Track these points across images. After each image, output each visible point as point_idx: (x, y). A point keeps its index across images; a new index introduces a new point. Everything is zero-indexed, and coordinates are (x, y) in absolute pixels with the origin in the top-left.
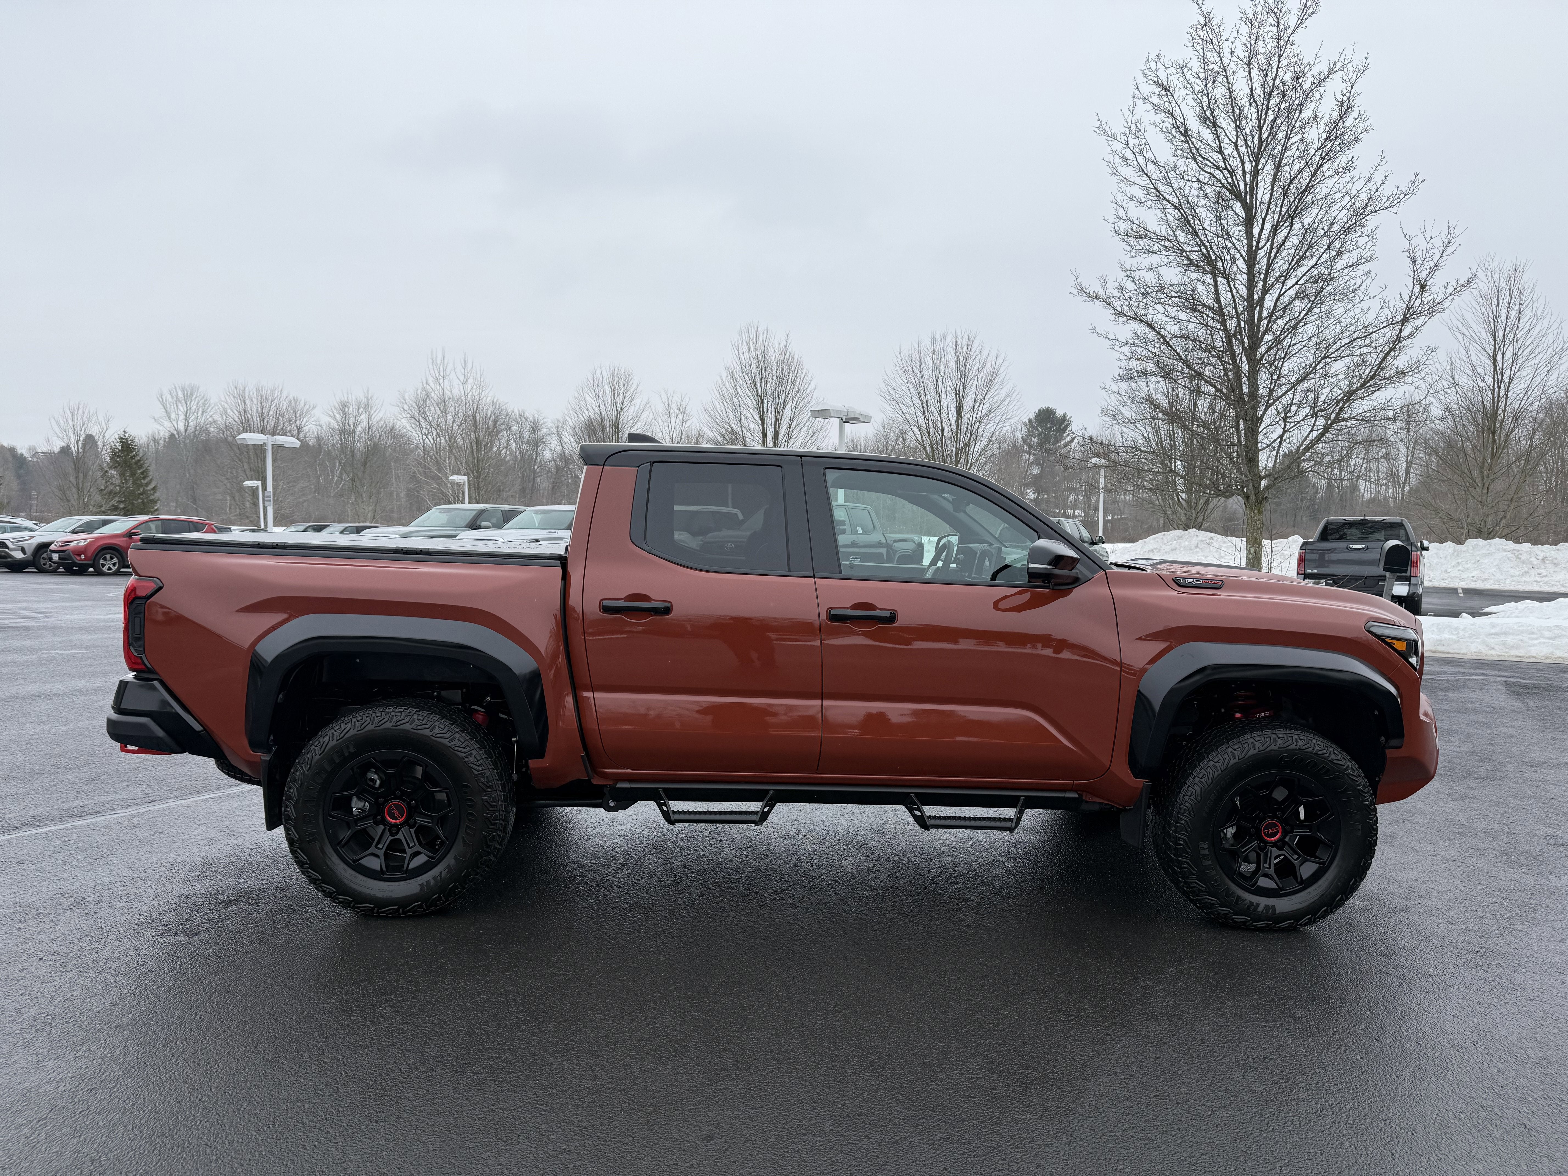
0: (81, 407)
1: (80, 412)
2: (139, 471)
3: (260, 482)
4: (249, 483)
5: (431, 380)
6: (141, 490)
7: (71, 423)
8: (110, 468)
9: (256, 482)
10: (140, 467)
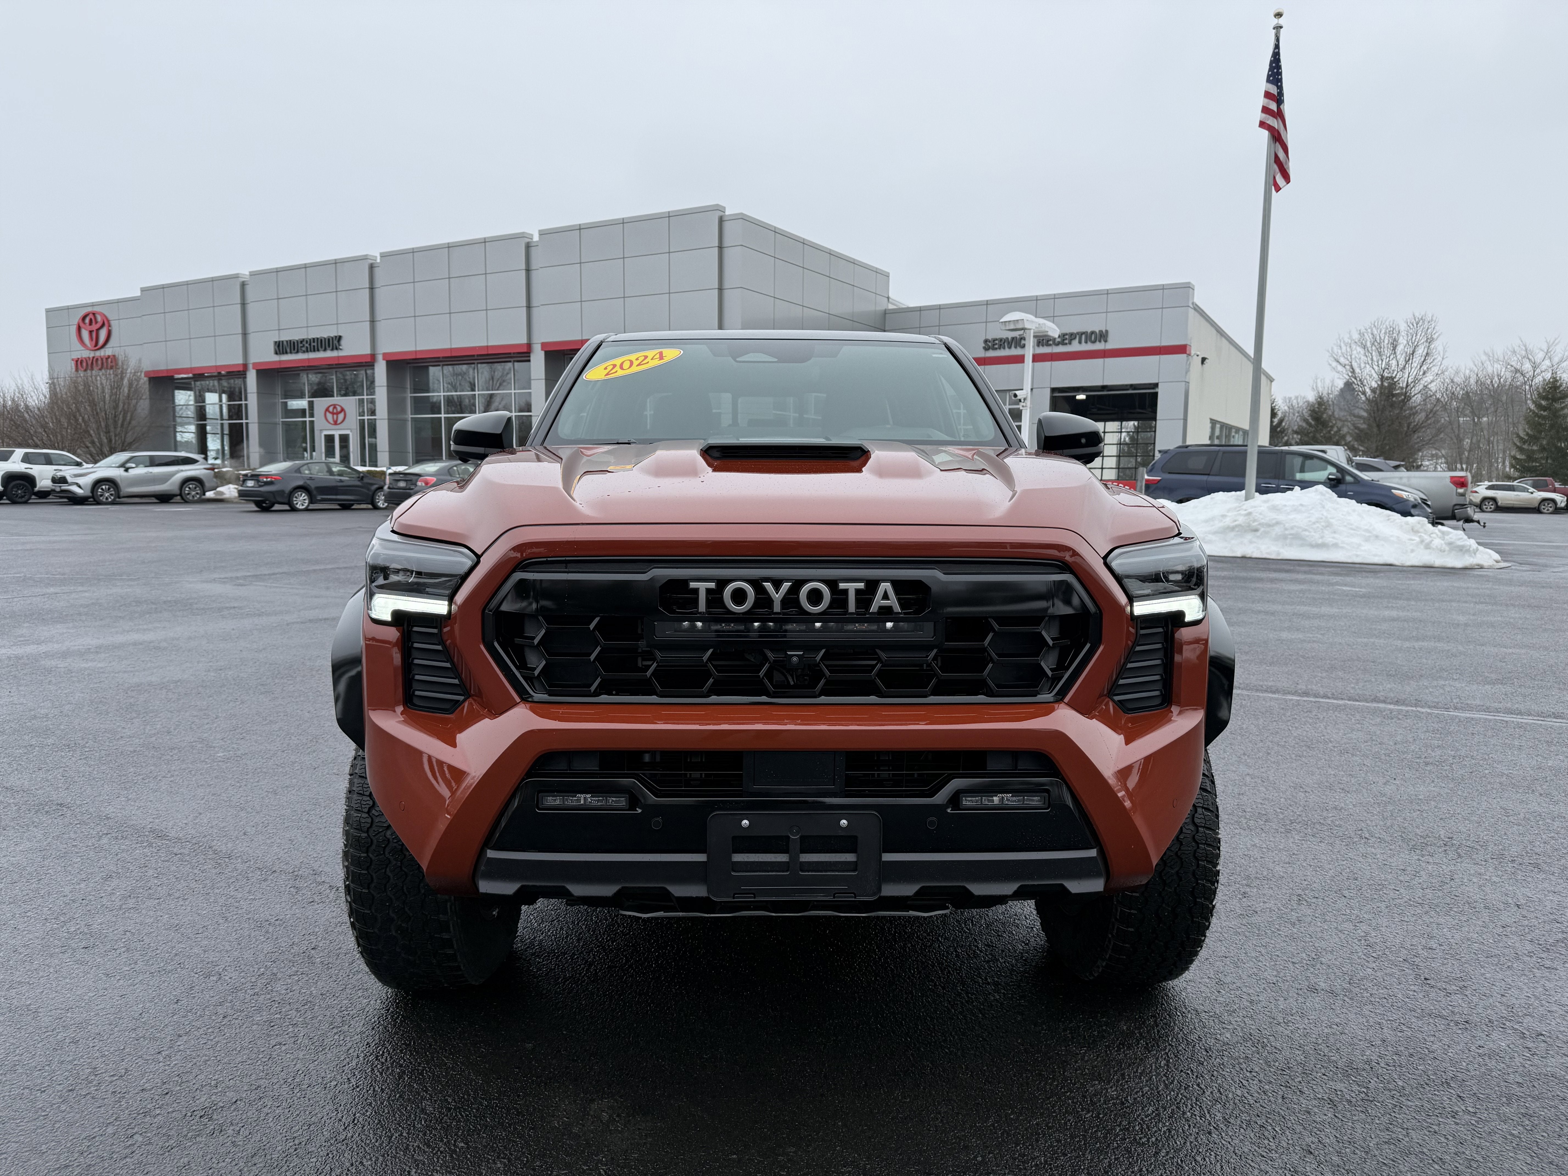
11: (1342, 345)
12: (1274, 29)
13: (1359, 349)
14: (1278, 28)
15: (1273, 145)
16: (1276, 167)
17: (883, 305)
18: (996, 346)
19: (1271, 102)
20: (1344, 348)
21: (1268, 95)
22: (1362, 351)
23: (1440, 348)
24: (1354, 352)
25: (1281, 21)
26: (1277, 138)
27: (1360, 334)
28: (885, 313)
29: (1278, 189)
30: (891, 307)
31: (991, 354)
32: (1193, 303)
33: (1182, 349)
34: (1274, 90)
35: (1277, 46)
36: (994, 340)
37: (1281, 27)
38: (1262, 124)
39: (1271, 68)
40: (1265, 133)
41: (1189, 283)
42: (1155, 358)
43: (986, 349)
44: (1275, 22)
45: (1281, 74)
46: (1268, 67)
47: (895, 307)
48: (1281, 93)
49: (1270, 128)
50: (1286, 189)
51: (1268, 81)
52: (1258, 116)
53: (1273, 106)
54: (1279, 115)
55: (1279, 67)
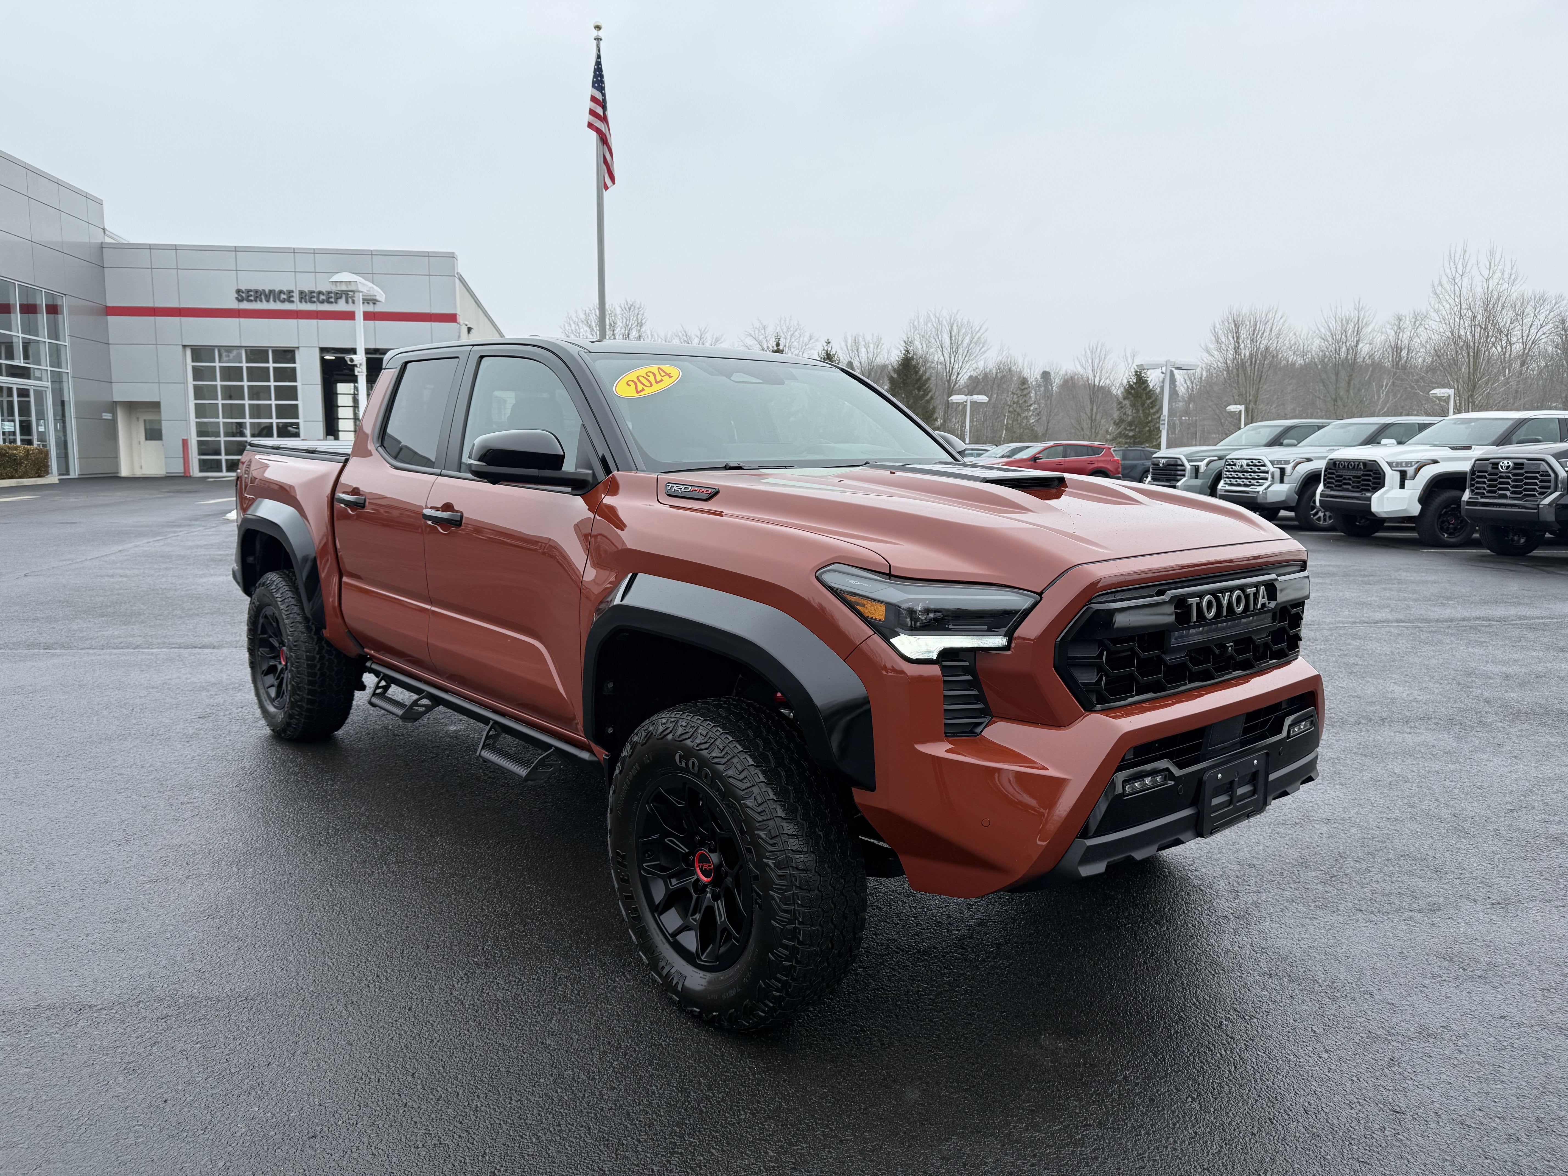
0: (1099, 346)
1: (1099, 350)
2: (1148, 402)
3: (1243, 406)
4: (1232, 408)
5: (1444, 280)
6: (1150, 418)
7: (1090, 361)
8: (1124, 399)
9: (1238, 406)
10: (1150, 398)
11: (571, 323)
12: (595, 39)
13: (586, 328)
14: (598, 39)
15: (601, 146)
16: (604, 167)
17: (98, 238)
18: (252, 298)
19: (598, 106)
20: (573, 326)
21: (593, 99)
22: (589, 330)
23: (649, 333)
24: (582, 330)
25: (601, 34)
26: (604, 140)
27: (585, 314)
28: (102, 246)
29: (606, 188)
30: (108, 240)
31: (245, 305)
32: (458, 273)
33: (451, 318)
34: (599, 96)
35: (599, 57)
36: (249, 291)
37: (601, 40)
38: (590, 125)
39: (595, 76)
40: (594, 135)
41: (453, 253)
42: (427, 325)
43: (240, 300)
44: (595, 33)
45: (603, 82)
46: (592, 74)
47: (114, 242)
48: (604, 100)
49: (598, 131)
50: (612, 189)
51: (593, 86)
52: (587, 117)
53: (600, 111)
54: (604, 119)
55: (602, 76)
